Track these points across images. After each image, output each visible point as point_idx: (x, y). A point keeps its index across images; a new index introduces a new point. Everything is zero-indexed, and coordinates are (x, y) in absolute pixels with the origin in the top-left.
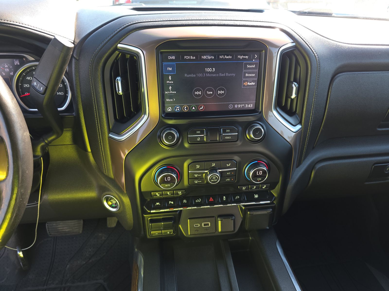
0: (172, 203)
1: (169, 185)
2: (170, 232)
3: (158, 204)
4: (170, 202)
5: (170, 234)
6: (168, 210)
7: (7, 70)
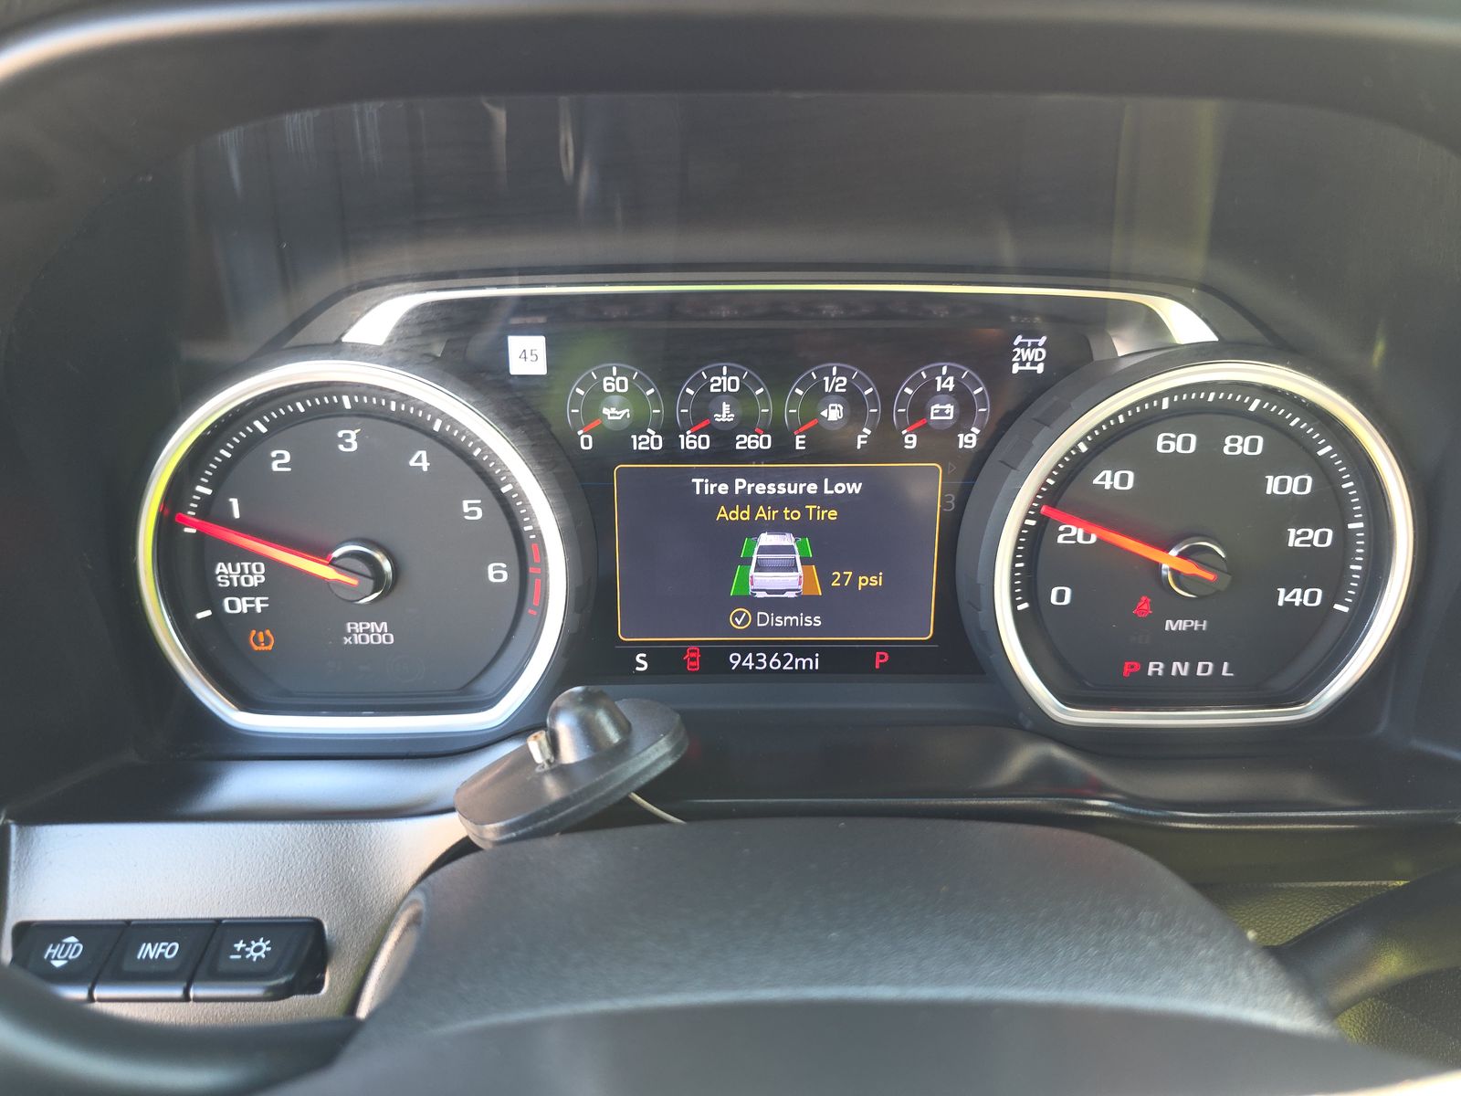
7: (942, 412)
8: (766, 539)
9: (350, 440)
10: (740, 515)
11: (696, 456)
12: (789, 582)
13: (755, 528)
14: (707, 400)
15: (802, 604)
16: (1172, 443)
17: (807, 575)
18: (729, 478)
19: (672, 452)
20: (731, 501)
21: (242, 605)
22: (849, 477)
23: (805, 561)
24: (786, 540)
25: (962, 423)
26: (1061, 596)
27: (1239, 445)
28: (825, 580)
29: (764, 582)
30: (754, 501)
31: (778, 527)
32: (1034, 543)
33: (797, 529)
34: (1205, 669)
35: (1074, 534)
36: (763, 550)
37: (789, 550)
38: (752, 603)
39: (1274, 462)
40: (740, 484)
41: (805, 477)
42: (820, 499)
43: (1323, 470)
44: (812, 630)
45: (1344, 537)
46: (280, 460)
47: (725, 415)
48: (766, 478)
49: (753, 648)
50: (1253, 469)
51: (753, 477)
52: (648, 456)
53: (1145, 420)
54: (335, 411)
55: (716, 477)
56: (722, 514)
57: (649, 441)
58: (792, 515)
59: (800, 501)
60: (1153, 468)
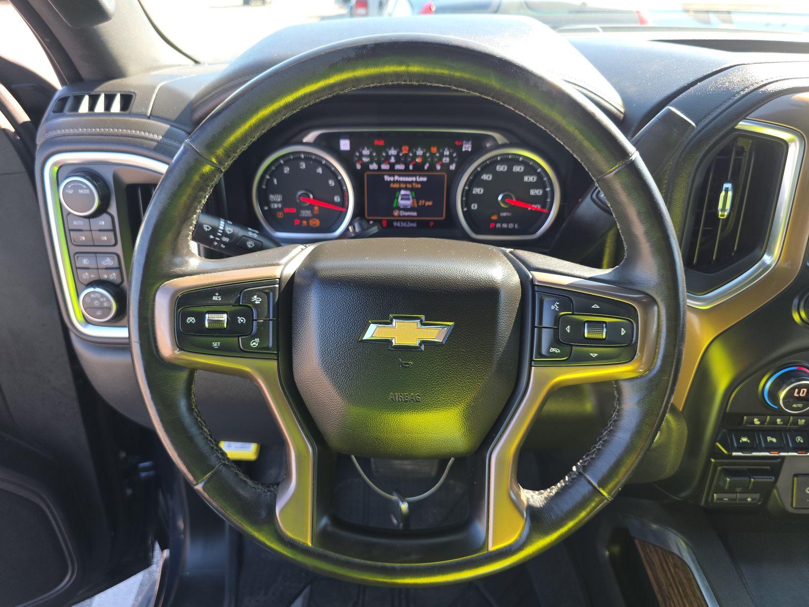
0: (774, 440)
1: (800, 405)
2: (753, 499)
3: (744, 439)
4: (769, 439)
5: (753, 502)
6: (767, 454)
7: (446, 160)
8: (403, 192)
9: (303, 165)
10: (396, 186)
11: (385, 170)
12: (408, 203)
13: (400, 189)
14: (388, 157)
15: (412, 209)
16: (501, 168)
17: (413, 202)
18: (393, 176)
19: (379, 169)
20: (394, 182)
21: (276, 206)
22: (423, 176)
23: (413, 198)
24: (408, 192)
25: (451, 162)
26: (474, 206)
27: (517, 169)
28: (418, 203)
29: (402, 203)
30: (400, 182)
31: (406, 189)
32: (467, 194)
33: (411, 190)
34: (511, 226)
35: (478, 191)
36: (402, 195)
37: (408, 195)
38: (399, 209)
39: (526, 173)
40: (396, 178)
41: (412, 176)
42: (416, 182)
43: (539, 176)
44: (415, 216)
45: (545, 193)
46: (287, 170)
47: (393, 160)
48: (403, 176)
49: (400, 221)
50: (521, 175)
51: (400, 176)
52: (374, 170)
53: (494, 162)
54: (300, 159)
55: (390, 175)
56: (392, 185)
57: (374, 166)
58: (409, 186)
59: (411, 182)
60: (496, 175)
